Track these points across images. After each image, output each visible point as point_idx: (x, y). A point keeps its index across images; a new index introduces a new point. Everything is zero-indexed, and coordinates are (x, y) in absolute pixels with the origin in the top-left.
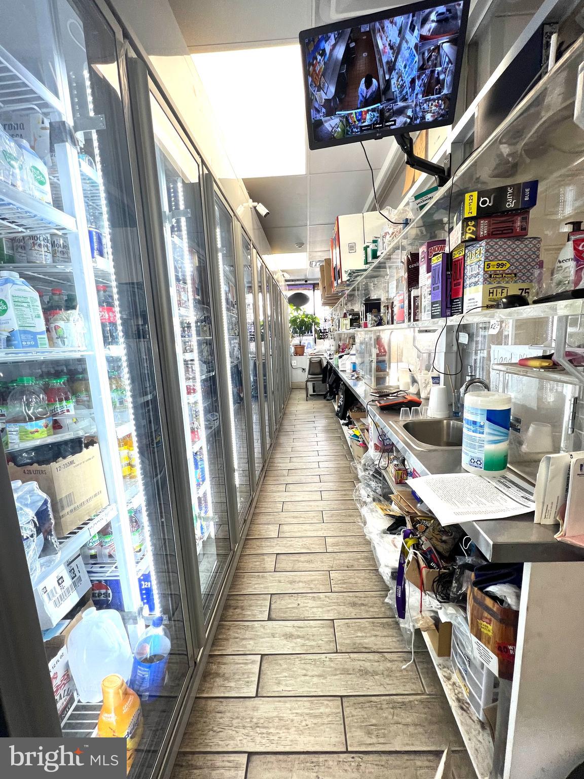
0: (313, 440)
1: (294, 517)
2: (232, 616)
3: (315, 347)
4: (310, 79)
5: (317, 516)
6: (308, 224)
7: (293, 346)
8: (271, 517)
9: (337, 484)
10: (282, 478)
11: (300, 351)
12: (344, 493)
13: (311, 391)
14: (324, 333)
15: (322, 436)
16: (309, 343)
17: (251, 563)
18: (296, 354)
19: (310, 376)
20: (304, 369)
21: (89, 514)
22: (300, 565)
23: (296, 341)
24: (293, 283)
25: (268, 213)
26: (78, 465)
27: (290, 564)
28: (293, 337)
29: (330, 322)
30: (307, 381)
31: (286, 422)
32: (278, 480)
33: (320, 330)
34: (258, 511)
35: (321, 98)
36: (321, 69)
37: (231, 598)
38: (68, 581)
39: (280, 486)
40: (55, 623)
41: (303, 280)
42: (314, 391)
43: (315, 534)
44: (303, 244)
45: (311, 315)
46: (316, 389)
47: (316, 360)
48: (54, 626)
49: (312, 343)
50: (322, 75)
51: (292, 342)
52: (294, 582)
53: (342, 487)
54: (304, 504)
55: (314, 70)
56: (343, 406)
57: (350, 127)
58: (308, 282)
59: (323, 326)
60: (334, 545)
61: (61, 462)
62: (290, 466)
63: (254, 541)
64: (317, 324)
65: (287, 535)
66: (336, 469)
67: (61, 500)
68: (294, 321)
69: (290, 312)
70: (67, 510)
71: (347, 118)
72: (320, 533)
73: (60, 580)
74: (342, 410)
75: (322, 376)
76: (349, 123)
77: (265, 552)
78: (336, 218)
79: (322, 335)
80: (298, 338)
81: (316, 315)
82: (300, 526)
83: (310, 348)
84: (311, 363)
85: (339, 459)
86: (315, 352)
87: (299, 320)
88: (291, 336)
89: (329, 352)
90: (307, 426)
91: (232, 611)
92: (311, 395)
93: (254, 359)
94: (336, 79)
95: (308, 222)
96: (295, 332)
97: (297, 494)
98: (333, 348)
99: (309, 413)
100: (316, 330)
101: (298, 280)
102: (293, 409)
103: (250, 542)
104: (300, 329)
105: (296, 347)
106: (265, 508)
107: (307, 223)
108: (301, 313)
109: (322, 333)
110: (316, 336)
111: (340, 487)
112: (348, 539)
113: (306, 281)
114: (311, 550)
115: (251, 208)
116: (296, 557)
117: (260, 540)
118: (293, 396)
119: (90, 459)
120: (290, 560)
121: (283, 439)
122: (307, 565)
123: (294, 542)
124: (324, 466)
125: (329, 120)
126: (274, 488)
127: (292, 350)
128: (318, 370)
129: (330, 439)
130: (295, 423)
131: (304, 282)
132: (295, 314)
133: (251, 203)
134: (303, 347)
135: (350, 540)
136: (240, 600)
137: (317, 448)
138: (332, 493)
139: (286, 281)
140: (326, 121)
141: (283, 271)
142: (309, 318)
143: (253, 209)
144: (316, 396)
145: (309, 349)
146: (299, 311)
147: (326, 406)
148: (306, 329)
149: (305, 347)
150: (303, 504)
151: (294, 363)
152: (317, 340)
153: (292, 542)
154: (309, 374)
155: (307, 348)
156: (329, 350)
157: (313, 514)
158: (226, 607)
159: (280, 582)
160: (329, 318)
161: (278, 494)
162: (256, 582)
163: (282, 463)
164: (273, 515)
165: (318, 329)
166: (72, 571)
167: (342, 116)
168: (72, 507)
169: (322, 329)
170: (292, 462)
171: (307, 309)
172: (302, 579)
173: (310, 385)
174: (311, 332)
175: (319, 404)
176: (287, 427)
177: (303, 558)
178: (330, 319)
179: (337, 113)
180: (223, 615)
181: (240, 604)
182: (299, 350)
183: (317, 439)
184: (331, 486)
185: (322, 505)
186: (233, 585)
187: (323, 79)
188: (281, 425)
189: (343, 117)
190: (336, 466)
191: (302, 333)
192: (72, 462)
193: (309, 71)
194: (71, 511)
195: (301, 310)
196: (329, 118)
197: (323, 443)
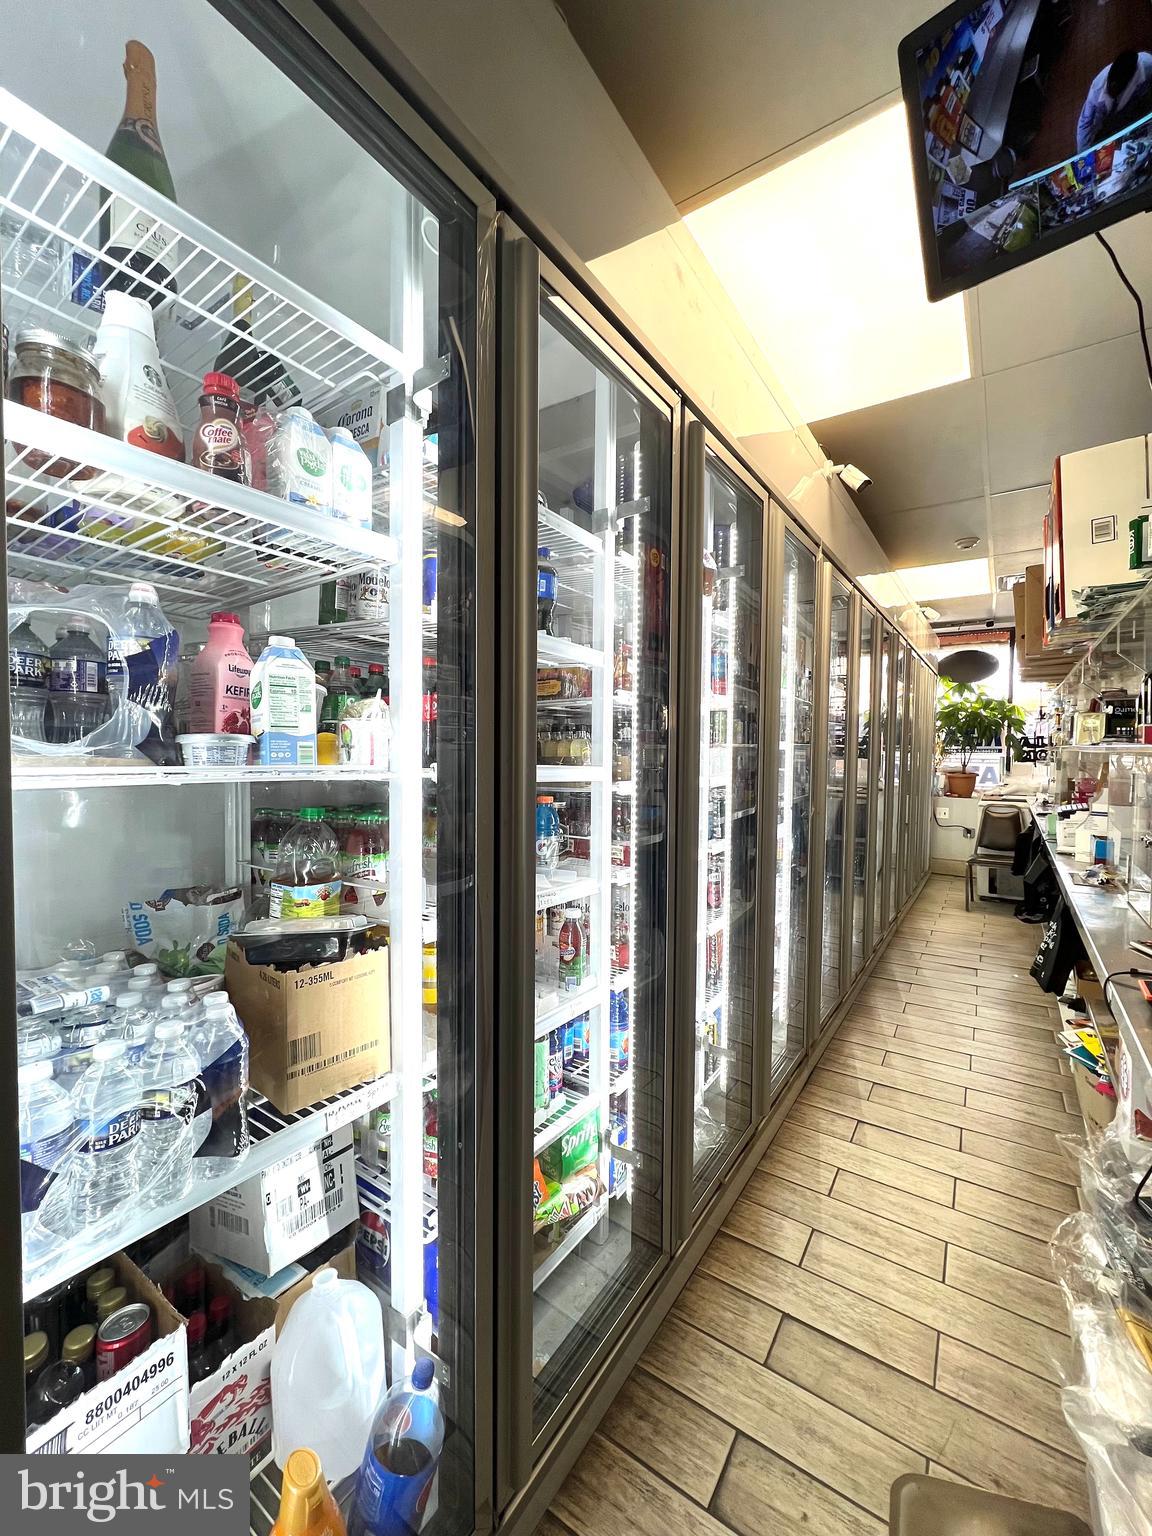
0: (964, 1019)
1: (856, 1225)
2: (627, 1433)
3: (1007, 780)
4: (930, 136)
5: (928, 1253)
6: (988, 492)
7: (945, 772)
8: (796, 1199)
9: (1017, 1175)
10: (851, 1101)
11: (962, 784)
12: (1031, 1212)
13: (982, 887)
14: (1034, 746)
15: (992, 1017)
16: (989, 770)
17: (715, 1309)
18: (951, 791)
19: (980, 851)
20: (969, 831)
21: (344, 1080)
22: (838, 1386)
23: (954, 761)
24: (955, 629)
25: (867, 483)
26: (338, 982)
27: (811, 1365)
28: (944, 752)
29: (1054, 721)
30: (972, 862)
31: (895, 955)
32: (838, 1103)
33: (1026, 739)
34: (767, 1167)
35: (962, 168)
36: (961, 99)
37: (641, 1379)
38: (316, 1194)
39: (840, 1122)
40: (275, 1267)
41: (981, 621)
42: (992, 888)
43: (909, 1307)
44: (975, 539)
45: (1001, 703)
46: (997, 885)
47: (1003, 811)
48: (272, 1275)
49: (998, 768)
50: (965, 112)
51: (943, 764)
52: (812, 1432)
53: (1029, 1190)
54: (894, 1196)
55: (943, 111)
56: (1054, 955)
57: (1055, 207)
58: (996, 626)
59: (1030, 730)
60: (963, 1374)
61: (308, 972)
62: (879, 1073)
63: (737, 1245)
64: (1019, 724)
65: (827, 1270)
66: (1018, 1127)
67: (294, 1043)
68: (949, 716)
69: (943, 694)
70: (302, 1065)
71: (1043, 188)
72: (927, 1314)
73: (304, 1187)
74: (1052, 963)
75: (1012, 854)
76: (1053, 198)
77: (756, 1292)
78: (1054, 461)
79: (1029, 751)
80: (959, 755)
81: (1014, 703)
82: (868, 1260)
83: (993, 780)
84: (987, 817)
85: (1036, 1098)
86: (1004, 791)
87: (964, 714)
88: (938, 751)
89: (1041, 797)
90: (957, 977)
91: (632, 1418)
92: (983, 898)
93: (841, 795)
94: (1006, 107)
95: (987, 488)
96: (951, 740)
97: (885, 1160)
98: (1055, 788)
99: (969, 944)
100: (1010, 737)
101: (968, 622)
102: (924, 926)
103: (726, 1244)
104: (967, 734)
105: (951, 775)
106: (788, 1166)
107: (983, 490)
108: (973, 697)
109: (1029, 745)
110: (1012, 752)
111: (1022, 1189)
112: (1018, 1379)
113: (990, 624)
114: (884, 1354)
115: (829, 480)
116: (834, 1354)
117: (750, 1252)
118: (932, 891)
119: (365, 974)
120: (816, 1353)
121: (880, 1001)
122: (860, 1397)
123: (839, 1302)
124: (980, 1105)
125: (988, 213)
126: (824, 1122)
127: (941, 781)
128: (1010, 840)
129: (1018, 1032)
130: (921, 964)
131: (984, 627)
132: (956, 698)
133: (829, 468)
134: (972, 777)
135: (1027, 1386)
136: (659, 1400)
137: (969, 1047)
138: (994, 1198)
139: (934, 625)
140: (977, 220)
141: (922, 605)
142: (993, 709)
143: (835, 480)
144: (995, 900)
145: (989, 784)
146: (966, 694)
147: (1022, 935)
148: (982, 735)
149: (978, 779)
150: (892, 1198)
151: (943, 813)
152: (1015, 764)
153: (834, 1301)
154: (980, 844)
155: (982, 781)
156: (1045, 791)
157: (916, 1240)
158: (623, 1400)
159: (770, 1405)
160: (1050, 709)
161: (832, 1141)
162: (712, 1371)
163: (862, 1061)
164: (804, 1196)
165: (1019, 736)
166: (329, 1175)
167: (1029, 188)
168: (313, 1061)
169: (1030, 736)
170: (889, 1066)
171: (992, 687)
172: (836, 1435)
173: (982, 875)
174: (998, 743)
175: (1002, 925)
176: (897, 971)
177: (852, 1366)
178: (1054, 712)
179: (1011, 186)
180: (608, 1417)
181: (655, 1410)
182: (959, 784)
183: (974, 1021)
184: (994, 1173)
185: (948, 1223)
186: (653, 1348)
187: (967, 120)
188: (883, 959)
189: (1031, 190)
190: (1021, 1116)
191: (970, 744)
192: (328, 976)
193: (927, 120)
194: (311, 1068)
195: (971, 690)
196: (986, 207)
197: (994, 1037)
